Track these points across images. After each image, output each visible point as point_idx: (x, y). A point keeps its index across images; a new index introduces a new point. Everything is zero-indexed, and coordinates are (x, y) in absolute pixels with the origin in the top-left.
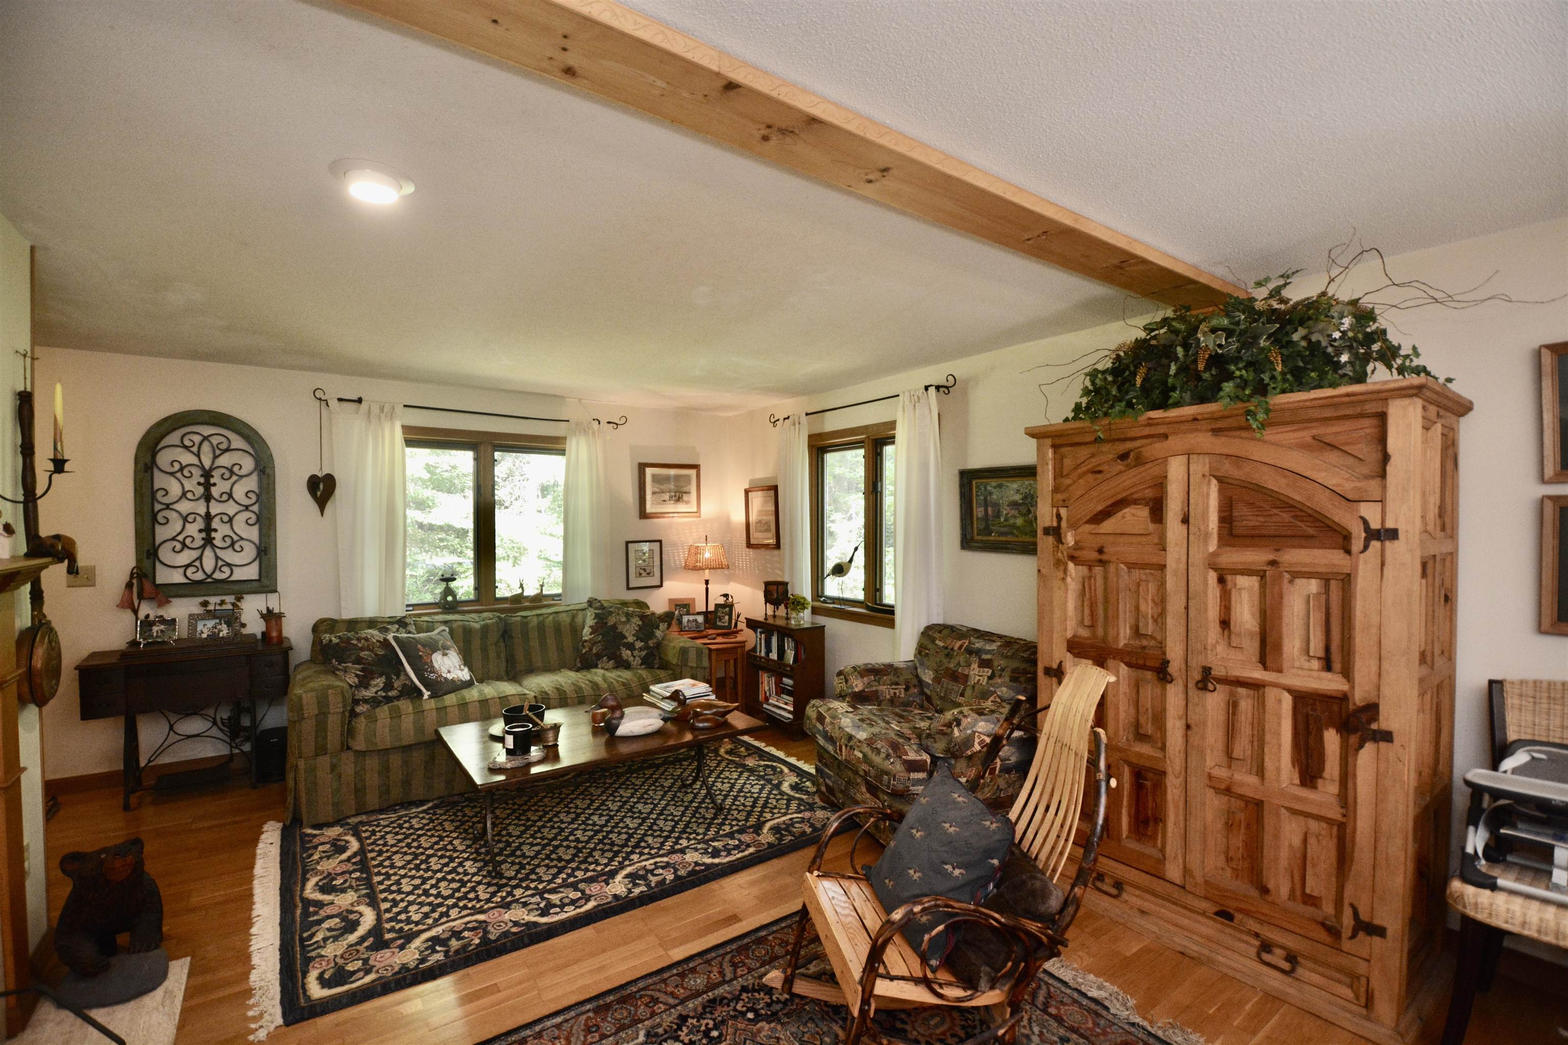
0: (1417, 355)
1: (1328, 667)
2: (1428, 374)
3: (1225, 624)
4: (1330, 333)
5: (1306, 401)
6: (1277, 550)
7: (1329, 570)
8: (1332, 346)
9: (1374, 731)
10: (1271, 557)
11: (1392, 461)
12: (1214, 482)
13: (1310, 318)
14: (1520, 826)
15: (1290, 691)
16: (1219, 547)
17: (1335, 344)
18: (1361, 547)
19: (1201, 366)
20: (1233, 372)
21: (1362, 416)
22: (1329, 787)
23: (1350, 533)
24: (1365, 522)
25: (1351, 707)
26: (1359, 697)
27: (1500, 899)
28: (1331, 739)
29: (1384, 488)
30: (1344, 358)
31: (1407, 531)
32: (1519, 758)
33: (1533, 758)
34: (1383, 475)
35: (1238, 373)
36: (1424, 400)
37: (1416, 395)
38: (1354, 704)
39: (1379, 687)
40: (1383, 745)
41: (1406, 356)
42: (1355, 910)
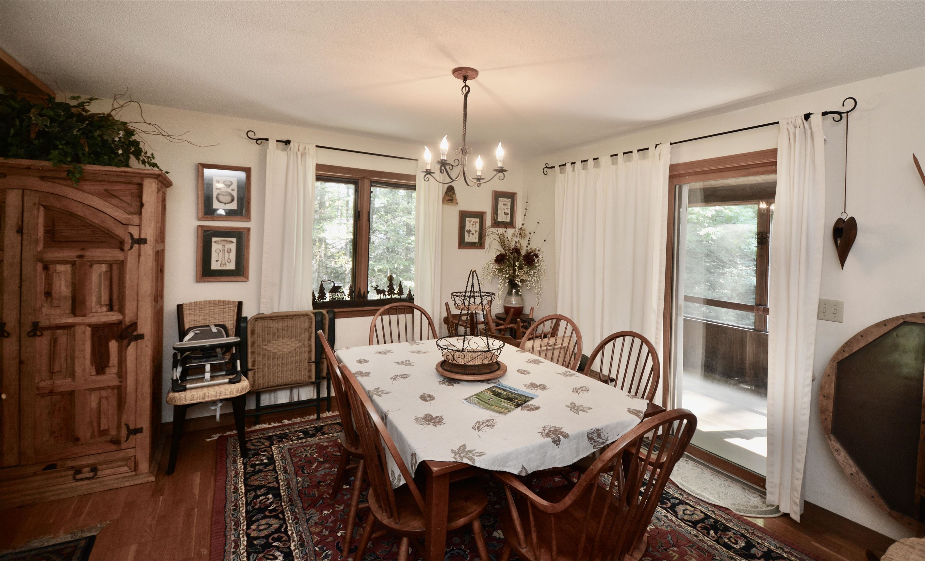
0: (154, 158)
1: (111, 308)
2: (158, 167)
3: (48, 294)
4: (113, 137)
5: (102, 171)
6: (83, 249)
7: (113, 259)
8: (114, 144)
9: (135, 335)
10: (79, 253)
11: (145, 207)
12: (42, 209)
13: (103, 126)
14: (193, 361)
15: (89, 325)
16: (44, 248)
17: (116, 143)
18: (129, 248)
19: (33, 136)
20: (58, 146)
21: (131, 183)
22: (113, 370)
23: (124, 241)
24: (132, 235)
25: (124, 327)
26: (128, 320)
27: (188, 393)
28: (113, 345)
29: (141, 219)
30: (120, 152)
31: (151, 240)
32: (191, 335)
33: (196, 334)
34: (140, 213)
35: (61, 147)
36: (158, 180)
37: (156, 178)
38: (125, 324)
39: (137, 314)
40: (139, 341)
41: (149, 157)
42: (127, 426)
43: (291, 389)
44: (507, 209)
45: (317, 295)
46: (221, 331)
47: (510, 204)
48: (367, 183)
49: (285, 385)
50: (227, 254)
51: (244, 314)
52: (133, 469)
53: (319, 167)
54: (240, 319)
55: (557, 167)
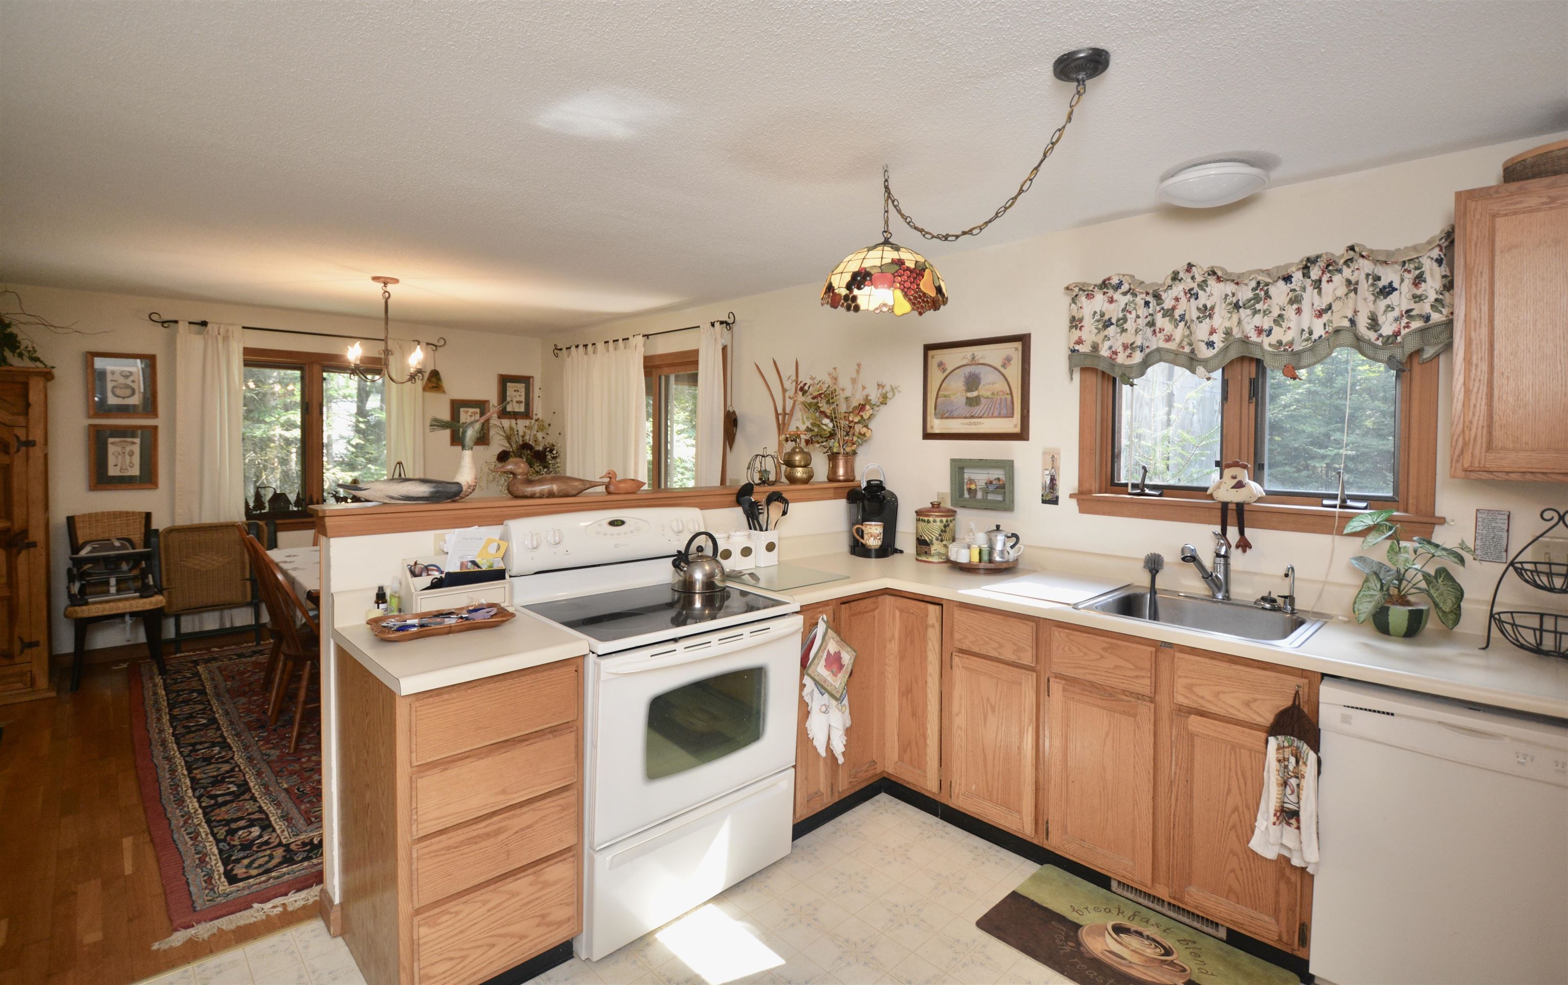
0: (35, 351)
2: (41, 362)
9: (26, 543)
11: (31, 407)
14: (94, 575)
18: (15, 451)
21: (14, 383)
23: (9, 444)
24: (18, 437)
25: (12, 534)
26: (17, 527)
27: (93, 607)
29: (28, 421)
31: (37, 442)
32: (88, 547)
33: (94, 548)
34: (27, 414)
36: (45, 377)
37: (40, 374)
38: (14, 532)
39: (28, 522)
40: (32, 549)
41: (30, 351)
42: (21, 639)
43: (222, 610)
44: (520, 396)
45: (251, 505)
46: (125, 545)
47: (523, 390)
48: (316, 368)
49: (211, 606)
50: (128, 458)
51: (154, 526)
52: (29, 683)
53: (247, 351)
54: (150, 534)
55: (564, 349)
